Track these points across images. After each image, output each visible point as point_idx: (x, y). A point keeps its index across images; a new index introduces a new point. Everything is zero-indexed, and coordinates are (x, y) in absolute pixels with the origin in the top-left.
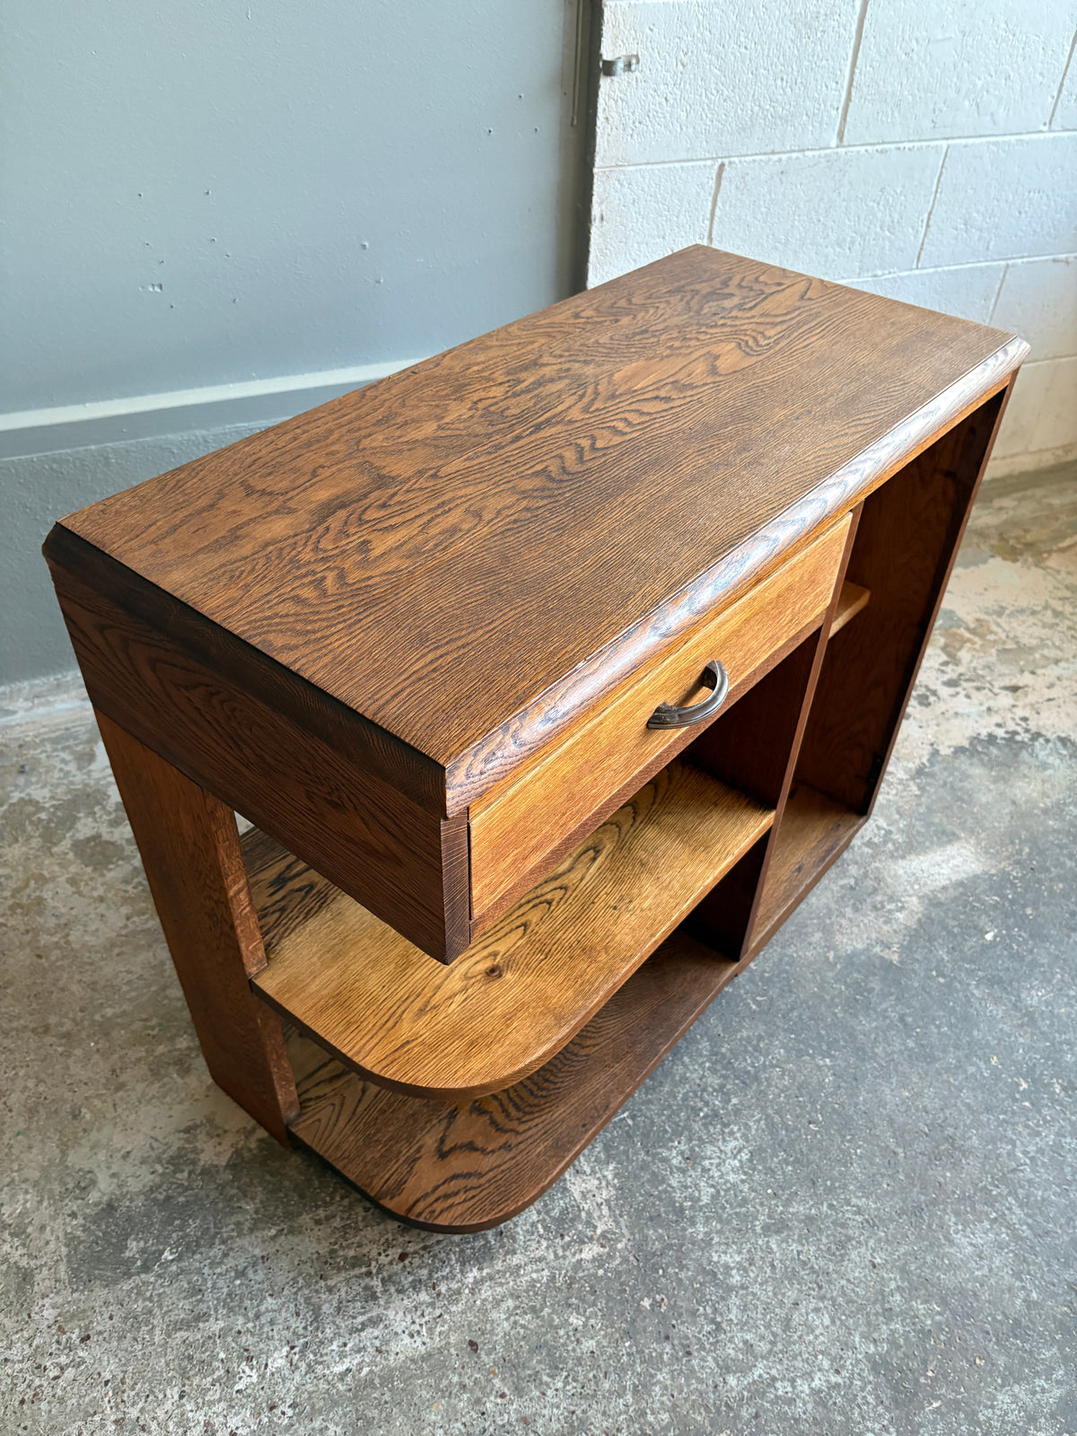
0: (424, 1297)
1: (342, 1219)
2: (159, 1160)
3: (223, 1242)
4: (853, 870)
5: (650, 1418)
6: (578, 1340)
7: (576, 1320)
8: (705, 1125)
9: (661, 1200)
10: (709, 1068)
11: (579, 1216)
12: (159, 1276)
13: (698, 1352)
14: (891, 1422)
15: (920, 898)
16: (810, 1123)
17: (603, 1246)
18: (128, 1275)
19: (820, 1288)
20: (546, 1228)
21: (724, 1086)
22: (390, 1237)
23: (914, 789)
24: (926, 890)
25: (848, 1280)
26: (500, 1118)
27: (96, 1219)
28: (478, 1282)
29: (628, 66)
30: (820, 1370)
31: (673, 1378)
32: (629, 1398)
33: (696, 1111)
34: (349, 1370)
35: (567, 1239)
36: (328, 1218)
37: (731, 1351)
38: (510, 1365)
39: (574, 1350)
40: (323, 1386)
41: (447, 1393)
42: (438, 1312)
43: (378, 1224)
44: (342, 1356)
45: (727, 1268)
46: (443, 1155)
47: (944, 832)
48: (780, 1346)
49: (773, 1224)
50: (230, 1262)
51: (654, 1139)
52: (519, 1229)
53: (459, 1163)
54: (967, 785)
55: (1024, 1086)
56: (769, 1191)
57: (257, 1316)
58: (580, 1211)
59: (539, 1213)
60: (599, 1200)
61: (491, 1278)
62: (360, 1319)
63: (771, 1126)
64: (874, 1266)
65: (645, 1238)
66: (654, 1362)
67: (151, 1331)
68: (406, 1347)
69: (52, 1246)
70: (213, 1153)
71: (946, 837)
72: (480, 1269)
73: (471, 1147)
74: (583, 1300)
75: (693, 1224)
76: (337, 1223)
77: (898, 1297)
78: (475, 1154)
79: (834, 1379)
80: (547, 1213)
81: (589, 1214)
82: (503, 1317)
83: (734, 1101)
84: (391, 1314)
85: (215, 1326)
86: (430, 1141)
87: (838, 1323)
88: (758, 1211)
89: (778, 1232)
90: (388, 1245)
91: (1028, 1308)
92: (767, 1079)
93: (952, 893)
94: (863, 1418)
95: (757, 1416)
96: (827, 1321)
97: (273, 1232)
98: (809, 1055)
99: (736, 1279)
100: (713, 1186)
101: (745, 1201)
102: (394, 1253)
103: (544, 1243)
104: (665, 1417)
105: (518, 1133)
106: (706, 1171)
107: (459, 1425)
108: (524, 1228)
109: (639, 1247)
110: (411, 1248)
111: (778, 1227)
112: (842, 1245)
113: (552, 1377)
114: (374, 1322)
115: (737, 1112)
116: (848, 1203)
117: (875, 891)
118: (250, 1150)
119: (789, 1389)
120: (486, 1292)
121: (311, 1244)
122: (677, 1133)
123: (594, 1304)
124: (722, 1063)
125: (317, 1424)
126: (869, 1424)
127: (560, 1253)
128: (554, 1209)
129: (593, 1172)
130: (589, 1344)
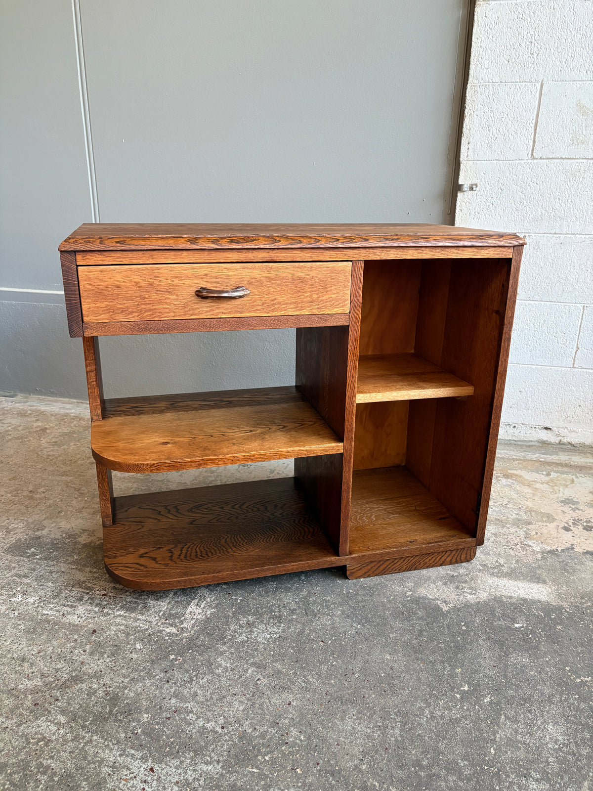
0: (97, 609)
1: (99, 575)
2: (66, 534)
3: (57, 562)
4: (462, 571)
5: (126, 691)
6: (131, 652)
7: (139, 646)
8: (270, 618)
9: (220, 630)
10: (296, 602)
11: (180, 618)
12: (29, 561)
13: (172, 683)
14: (224, 761)
15: (490, 594)
16: (322, 641)
17: (178, 631)
18: (21, 556)
19: (253, 696)
20: (164, 615)
21: (296, 610)
22: (107, 587)
23: (539, 556)
24: (498, 594)
25: (270, 702)
26: (175, 556)
27: (33, 539)
28: (120, 616)
29: (471, 189)
30: (216, 722)
31: (150, 685)
32: (127, 680)
33: (272, 611)
34: (48, 614)
35: (168, 621)
36: (95, 572)
37: (186, 692)
38: (99, 644)
39: (127, 654)
40: (35, 614)
41: (68, 639)
42: (96, 615)
43: (108, 582)
44: (51, 609)
45: (220, 666)
46: (141, 556)
47: (538, 578)
48: (209, 703)
49: (259, 664)
50: (52, 568)
51: (242, 610)
52: (153, 609)
53: (142, 561)
54: (578, 567)
55: (466, 688)
56: (272, 653)
57: (41, 585)
58: (183, 616)
59: (167, 608)
60: (195, 617)
61: (125, 617)
62: (69, 603)
63: (302, 632)
64: (289, 704)
65: (198, 637)
66: (150, 675)
67: (8, 573)
68: (74, 619)
69: (12, 539)
70: (83, 539)
71: (538, 580)
72: (125, 613)
73: (154, 559)
74: (149, 642)
75: (224, 644)
76: (96, 575)
77: (287, 721)
78: (153, 561)
79: (218, 729)
80: (170, 610)
81: (185, 619)
82: (115, 630)
83: (294, 617)
84: (80, 607)
85: (26, 581)
86: (142, 551)
87: (245, 712)
88: (258, 656)
89: (259, 667)
90: (104, 589)
91: (354, 769)
92: (319, 617)
93: (514, 600)
94: (213, 751)
95: (169, 718)
96: (241, 708)
97: (74, 567)
98: (352, 619)
99: (220, 671)
100: (248, 638)
101: (256, 650)
102: (103, 592)
103: (157, 618)
104: (132, 694)
105: (176, 563)
106: (251, 631)
107: (60, 650)
108: (156, 610)
109: (191, 639)
110: (111, 594)
111: (259, 666)
112: (284, 688)
113: (108, 656)
114: (71, 606)
115: (291, 621)
116: (305, 676)
117: (466, 582)
118: (96, 544)
119: (194, 719)
120: (118, 620)
121: (80, 576)
122: (254, 614)
123: (152, 646)
124: (306, 603)
125: (19, 622)
126: (213, 755)
127: (159, 624)
128: (174, 610)
129: (204, 608)
130: (135, 656)
